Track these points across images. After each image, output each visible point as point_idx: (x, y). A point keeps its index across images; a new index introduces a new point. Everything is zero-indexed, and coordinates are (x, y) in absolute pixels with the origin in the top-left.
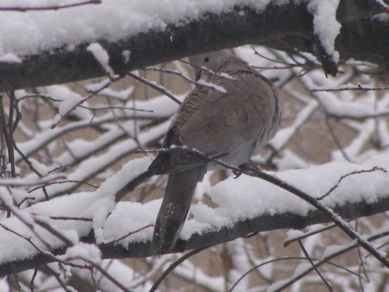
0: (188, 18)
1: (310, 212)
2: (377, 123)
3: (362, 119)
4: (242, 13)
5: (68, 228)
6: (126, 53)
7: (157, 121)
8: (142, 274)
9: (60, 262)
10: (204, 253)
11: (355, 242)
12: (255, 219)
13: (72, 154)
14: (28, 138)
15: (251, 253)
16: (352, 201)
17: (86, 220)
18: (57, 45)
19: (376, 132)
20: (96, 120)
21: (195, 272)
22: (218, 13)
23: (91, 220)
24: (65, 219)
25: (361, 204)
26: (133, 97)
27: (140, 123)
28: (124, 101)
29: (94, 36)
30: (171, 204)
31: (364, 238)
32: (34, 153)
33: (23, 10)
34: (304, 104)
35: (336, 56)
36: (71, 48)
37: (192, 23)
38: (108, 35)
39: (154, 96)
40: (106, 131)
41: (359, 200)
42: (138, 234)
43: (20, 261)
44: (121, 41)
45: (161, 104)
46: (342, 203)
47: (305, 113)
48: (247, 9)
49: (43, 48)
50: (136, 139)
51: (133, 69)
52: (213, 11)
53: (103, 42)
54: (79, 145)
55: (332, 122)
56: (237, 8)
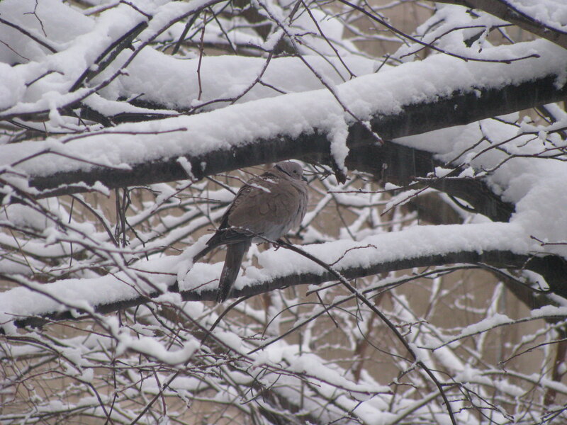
0: (246, 142)
1: (324, 273)
2: (371, 211)
3: (361, 207)
4: (282, 139)
5: (160, 282)
6: (203, 164)
7: (222, 205)
8: (210, 307)
9: (155, 303)
10: (252, 299)
11: (354, 294)
12: (287, 277)
13: (164, 225)
14: (135, 213)
15: (283, 295)
16: (353, 267)
17: (173, 274)
18: (156, 157)
19: (371, 216)
20: (183, 202)
21: (245, 307)
22: (266, 139)
23: (176, 275)
24: (158, 273)
25: (359, 268)
26: (207, 188)
27: (212, 205)
28: (201, 191)
29: (182, 152)
30: (227, 268)
31: (360, 291)
32: (139, 224)
33: (134, 134)
34: (323, 196)
35: (345, 170)
36: (166, 159)
37: (248, 145)
38: (191, 151)
39: (220, 189)
40: (188, 210)
41: (358, 266)
42: (208, 285)
43: (127, 301)
44: (200, 156)
45: (222, 194)
46: (346, 268)
47: (323, 202)
48: (287, 136)
49: (147, 159)
50: (208, 217)
51: (210, 175)
52: (263, 137)
53: (188, 156)
54: (170, 219)
55: (341, 209)
56: (279, 136)
